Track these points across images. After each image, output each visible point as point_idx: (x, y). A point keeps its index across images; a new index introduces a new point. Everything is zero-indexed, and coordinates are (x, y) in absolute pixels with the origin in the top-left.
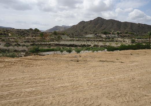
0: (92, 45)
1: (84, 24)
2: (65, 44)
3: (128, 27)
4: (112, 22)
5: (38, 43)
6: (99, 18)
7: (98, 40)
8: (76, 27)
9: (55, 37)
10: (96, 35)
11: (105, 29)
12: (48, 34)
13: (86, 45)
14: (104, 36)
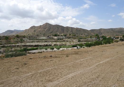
0: (53, 45)
1: (35, 28)
2: (31, 45)
3: (69, 30)
4: (58, 27)
5: (8, 45)
6: (47, 23)
7: (53, 40)
8: (28, 31)
9: (18, 40)
10: (48, 37)
11: (52, 32)
12: (11, 37)
13: (48, 45)
14: (56, 38)
